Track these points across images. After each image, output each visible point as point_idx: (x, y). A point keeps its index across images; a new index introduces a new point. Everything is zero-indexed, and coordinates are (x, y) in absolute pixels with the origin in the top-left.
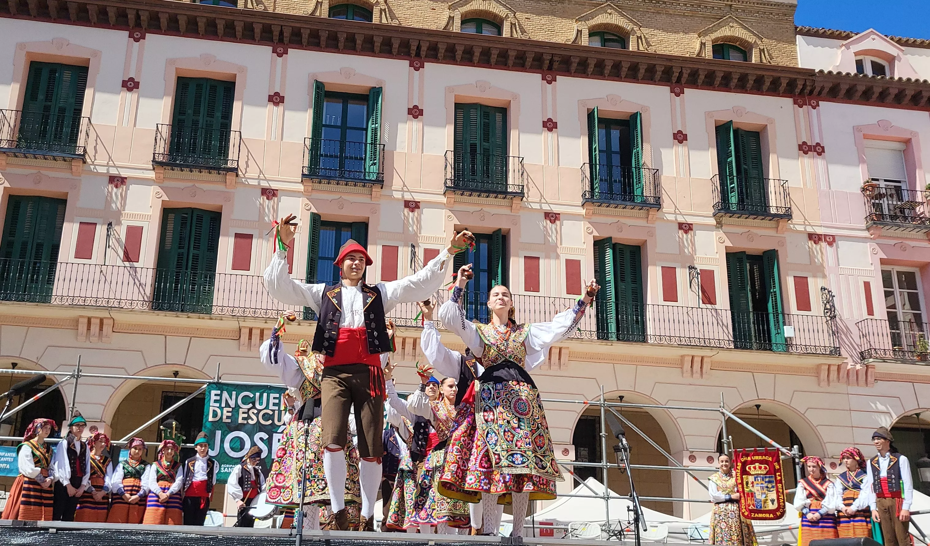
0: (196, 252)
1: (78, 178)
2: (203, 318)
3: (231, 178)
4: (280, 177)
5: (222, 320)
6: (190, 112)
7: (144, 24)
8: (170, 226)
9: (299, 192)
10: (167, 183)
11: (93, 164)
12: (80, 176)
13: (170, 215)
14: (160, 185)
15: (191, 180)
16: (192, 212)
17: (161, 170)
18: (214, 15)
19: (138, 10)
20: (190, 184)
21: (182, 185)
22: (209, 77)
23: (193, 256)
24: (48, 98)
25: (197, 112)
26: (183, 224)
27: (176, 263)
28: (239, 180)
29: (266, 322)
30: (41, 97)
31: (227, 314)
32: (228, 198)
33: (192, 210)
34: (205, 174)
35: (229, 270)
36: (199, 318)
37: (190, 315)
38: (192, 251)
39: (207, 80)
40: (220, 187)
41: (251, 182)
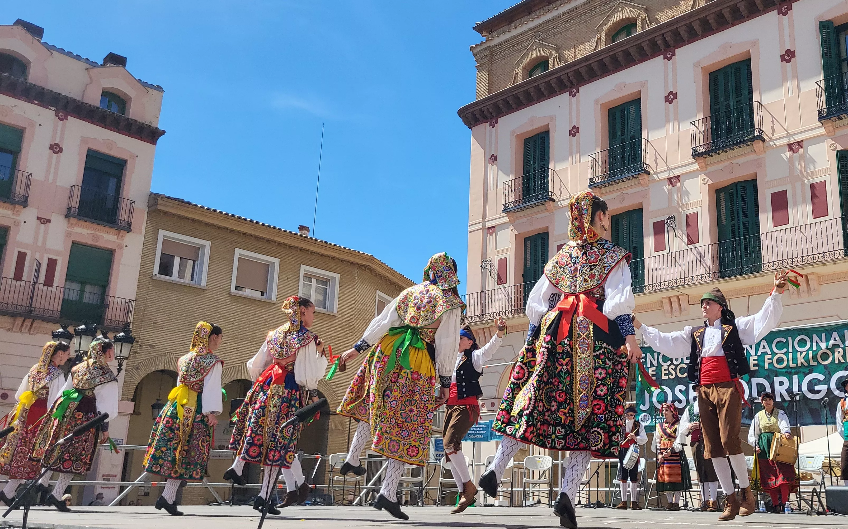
0: (745, 220)
1: (647, 188)
2: (749, 278)
3: (758, 145)
4: (803, 128)
5: (764, 276)
6: (722, 99)
7: (671, 43)
8: (723, 204)
9: (823, 135)
10: (710, 169)
11: (656, 173)
12: (648, 186)
13: (721, 194)
14: (704, 172)
15: (727, 160)
16: (737, 186)
17: (701, 160)
18: (719, 9)
19: (663, 35)
20: (726, 163)
21: (720, 166)
22: (731, 63)
23: (743, 224)
24: (623, 133)
25: (727, 98)
26: (732, 199)
27: (731, 234)
28: (766, 144)
29: (803, 269)
30: (619, 133)
31: (769, 269)
32: (759, 163)
33: (736, 185)
34: (737, 151)
35: (771, 229)
36: (746, 279)
37: (738, 277)
38: (742, 220)
39: (730, 65)
40: (752, 157)
41: (778, 143)
